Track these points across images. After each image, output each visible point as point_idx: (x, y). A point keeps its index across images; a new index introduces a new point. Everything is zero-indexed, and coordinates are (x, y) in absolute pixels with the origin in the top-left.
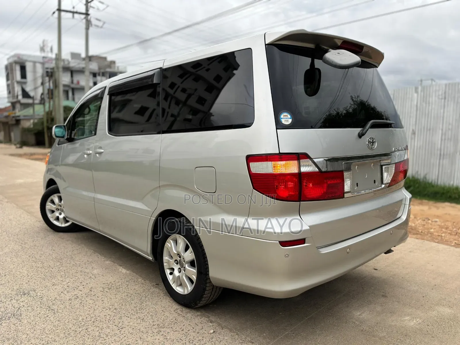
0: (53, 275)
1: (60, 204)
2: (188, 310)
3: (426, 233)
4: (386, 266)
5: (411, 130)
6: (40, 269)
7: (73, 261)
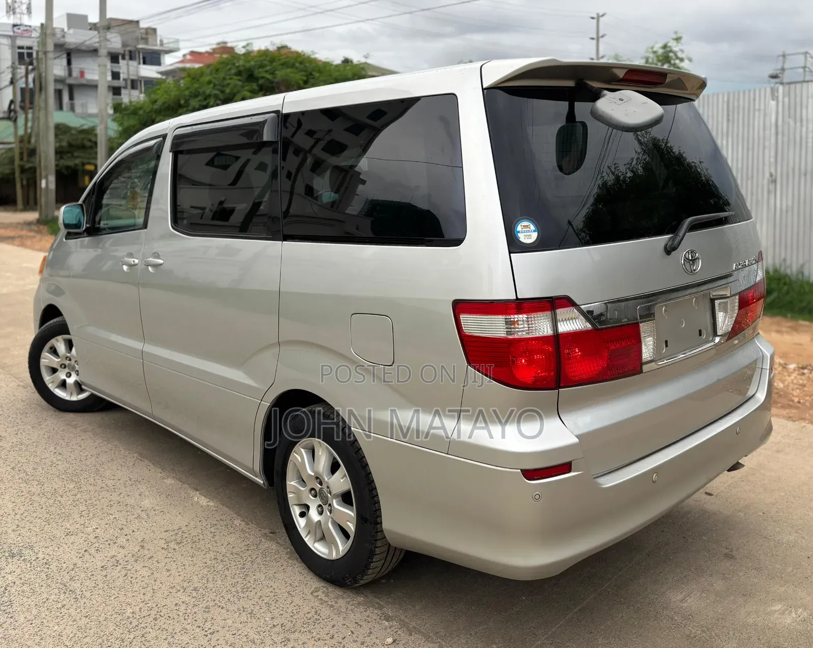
0: (63, 511)
1: (69, 355)
2: (338, 592)
3: (808, 404)
4: (729, 486)
5: (767, 175)
6: (37, 498)
7: (101, 480)
